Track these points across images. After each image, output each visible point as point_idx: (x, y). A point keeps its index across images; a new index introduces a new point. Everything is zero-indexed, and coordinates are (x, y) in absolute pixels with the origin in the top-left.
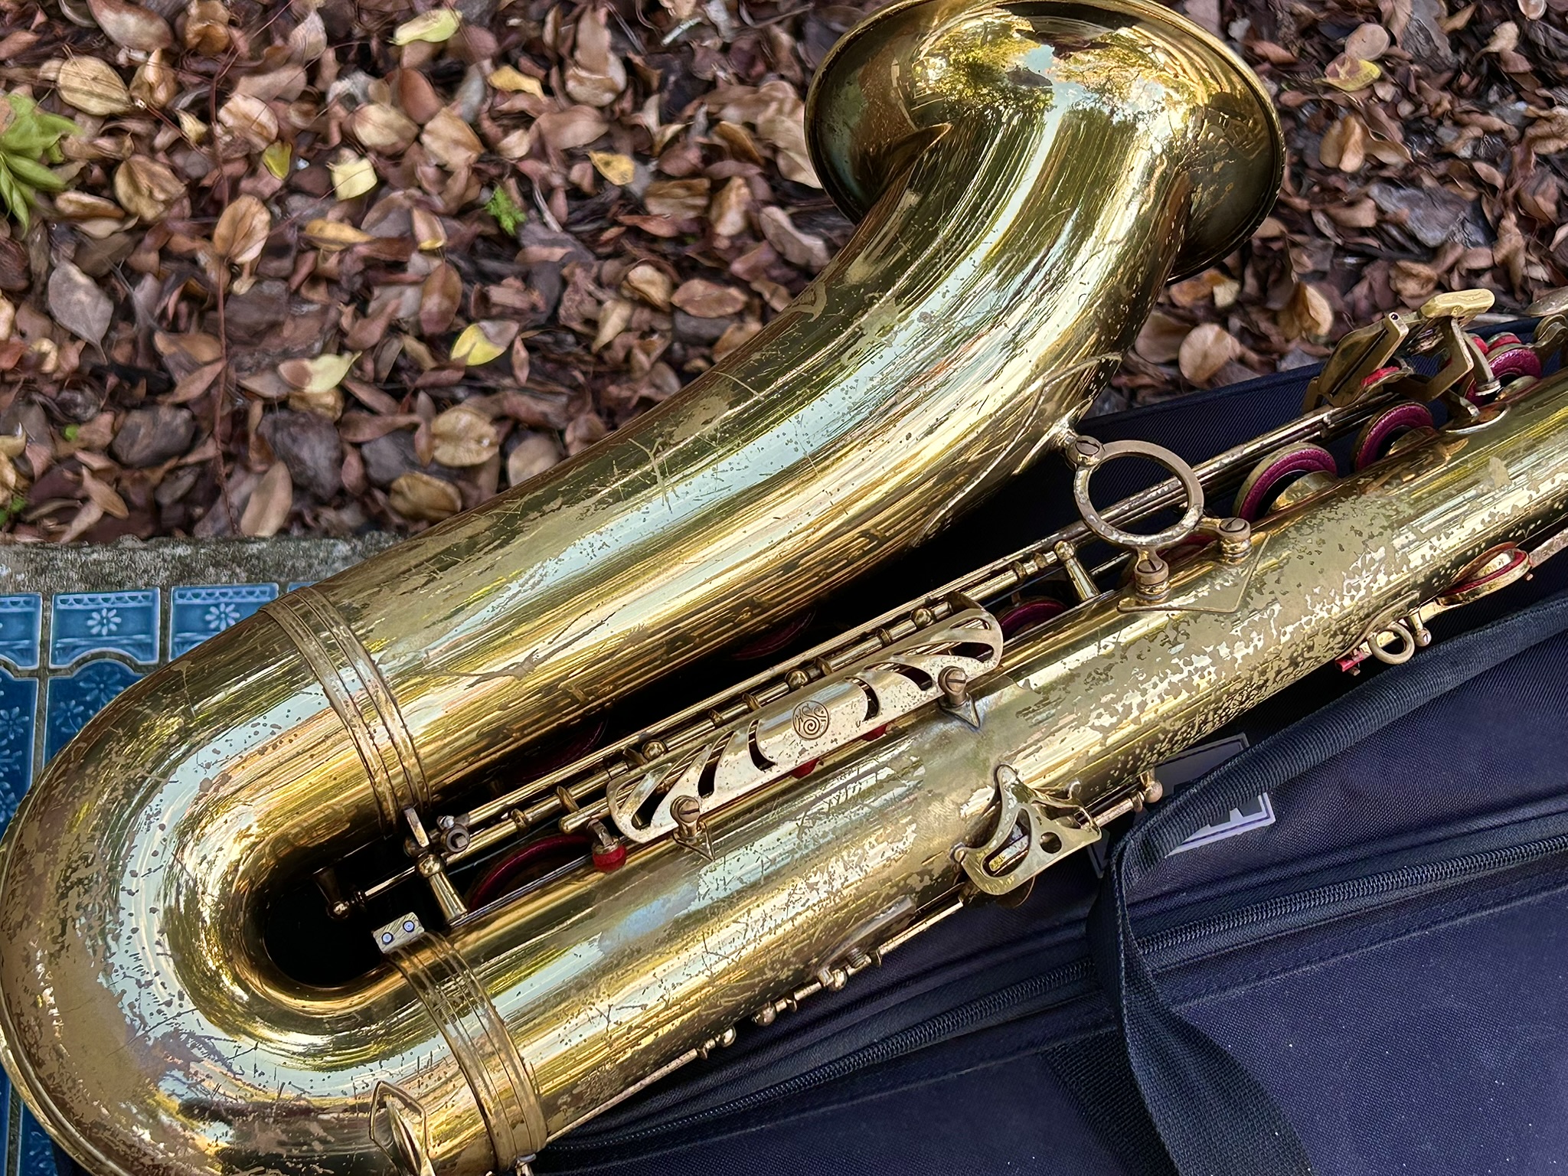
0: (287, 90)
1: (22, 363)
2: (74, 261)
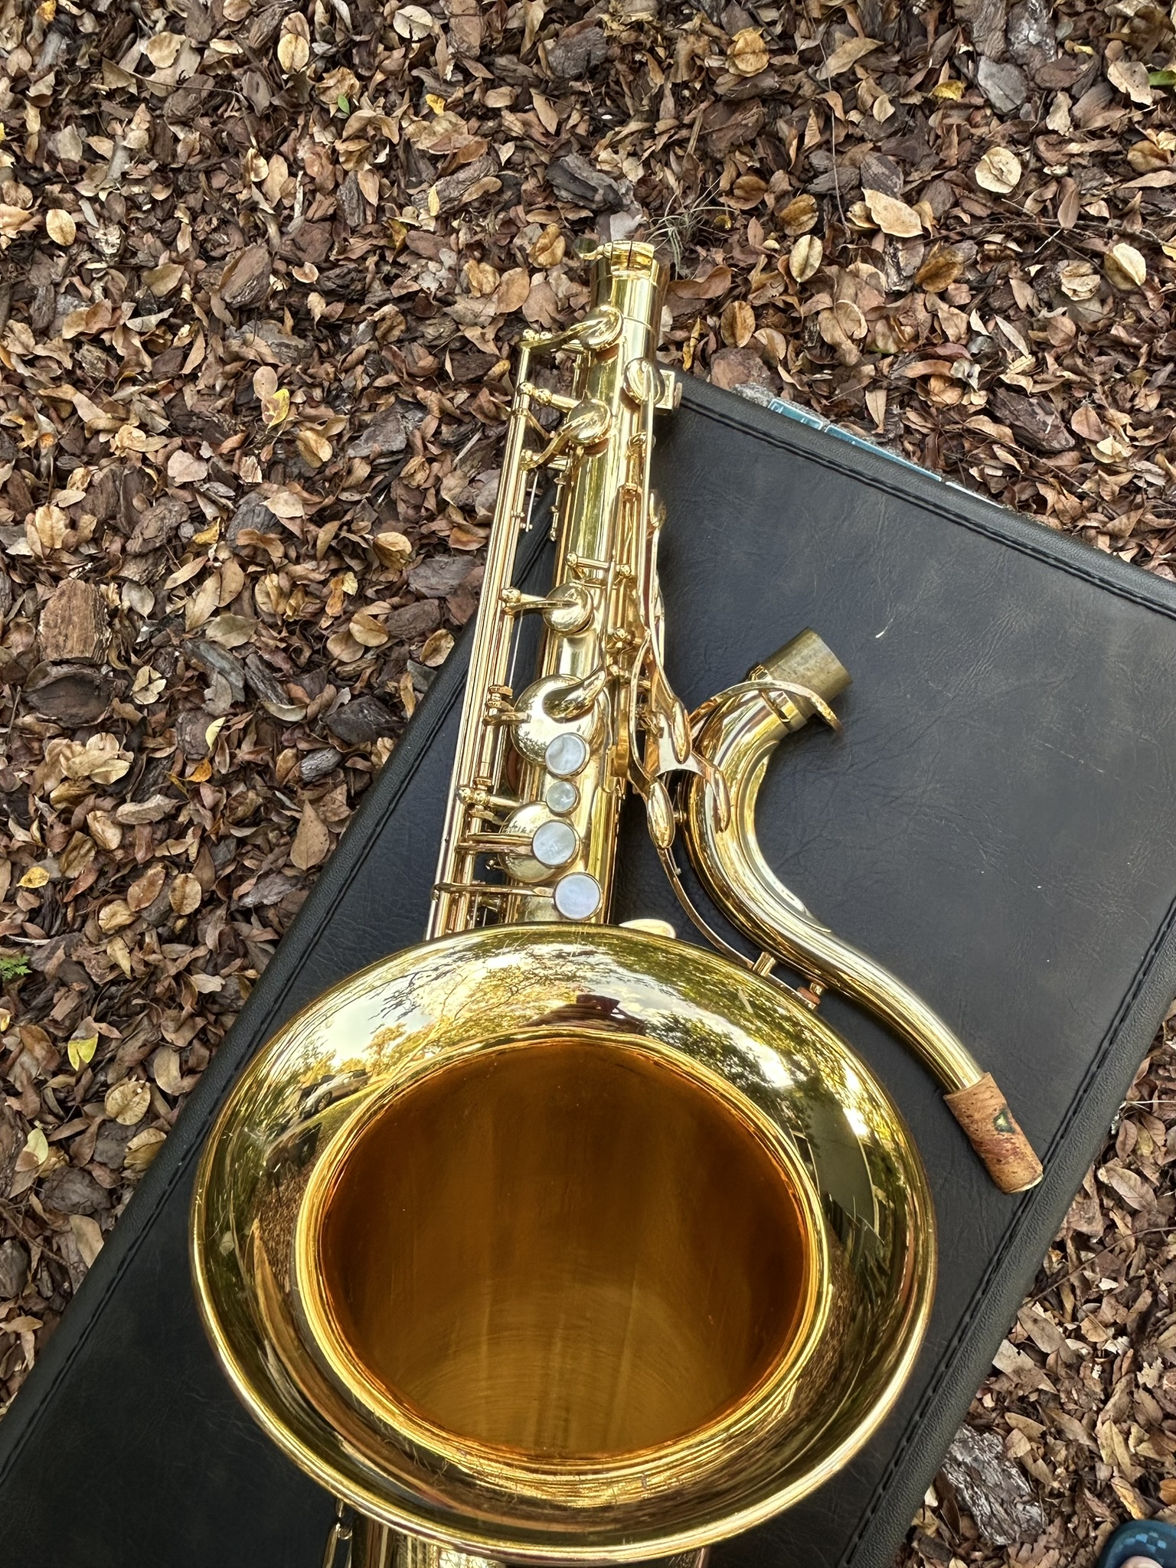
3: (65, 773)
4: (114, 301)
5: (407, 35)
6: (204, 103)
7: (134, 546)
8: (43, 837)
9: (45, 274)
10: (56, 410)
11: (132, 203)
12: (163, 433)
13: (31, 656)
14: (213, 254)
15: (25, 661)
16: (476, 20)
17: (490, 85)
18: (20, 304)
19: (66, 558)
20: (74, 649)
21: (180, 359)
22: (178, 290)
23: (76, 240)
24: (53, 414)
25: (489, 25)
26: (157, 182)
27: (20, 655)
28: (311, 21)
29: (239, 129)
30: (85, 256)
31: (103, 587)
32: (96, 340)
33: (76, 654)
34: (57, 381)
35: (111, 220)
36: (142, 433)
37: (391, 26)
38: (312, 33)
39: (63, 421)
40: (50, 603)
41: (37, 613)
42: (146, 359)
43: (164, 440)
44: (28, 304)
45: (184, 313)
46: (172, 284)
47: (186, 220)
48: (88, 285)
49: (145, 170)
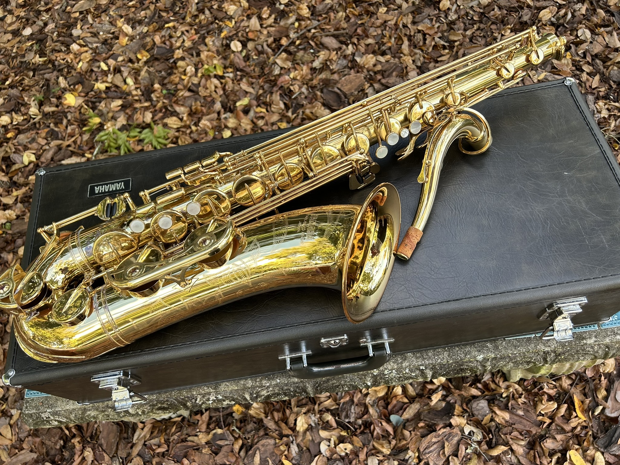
3: (314, 111)
4: (438, 31)
5: (579, 35)
6: (510, 8)
7: (383, 81)
8: (294, 119)
9: (429, 11)
10: (398, 41)
11: (467, 14)
12: (417, 66)
13: (334, 81)
14: (473, 41)
15: (332, 81)
16: (601, 47)
17: (588, 63)
18: (416, 13)
19: (365, 71)
20: (345, 89)
21: (438, 56)
22: (456, 41)
23: (445, 11)
24: (397, 40)
25: (604, 51)
26: (478, 15)
27: (333, 79)
28: (557, 12)
29: (512, 20)
30: (443, 16)
31: (366, 83)
32: (424, 35)
33: (344, 91)
34: (406, 35)
35: (457, 13)
36: (411, 62)
37: (577, 31)
38: (555, 15)
39: (397, 44)
40: (351, 76)
41: (346, 75)
42: (431, 49)
43: (415, 67)
44: (418, 14)
45: (451, 47)
46: (456, 39)
47: (475, 28)
48: (436, 22)
49: (478, 10)
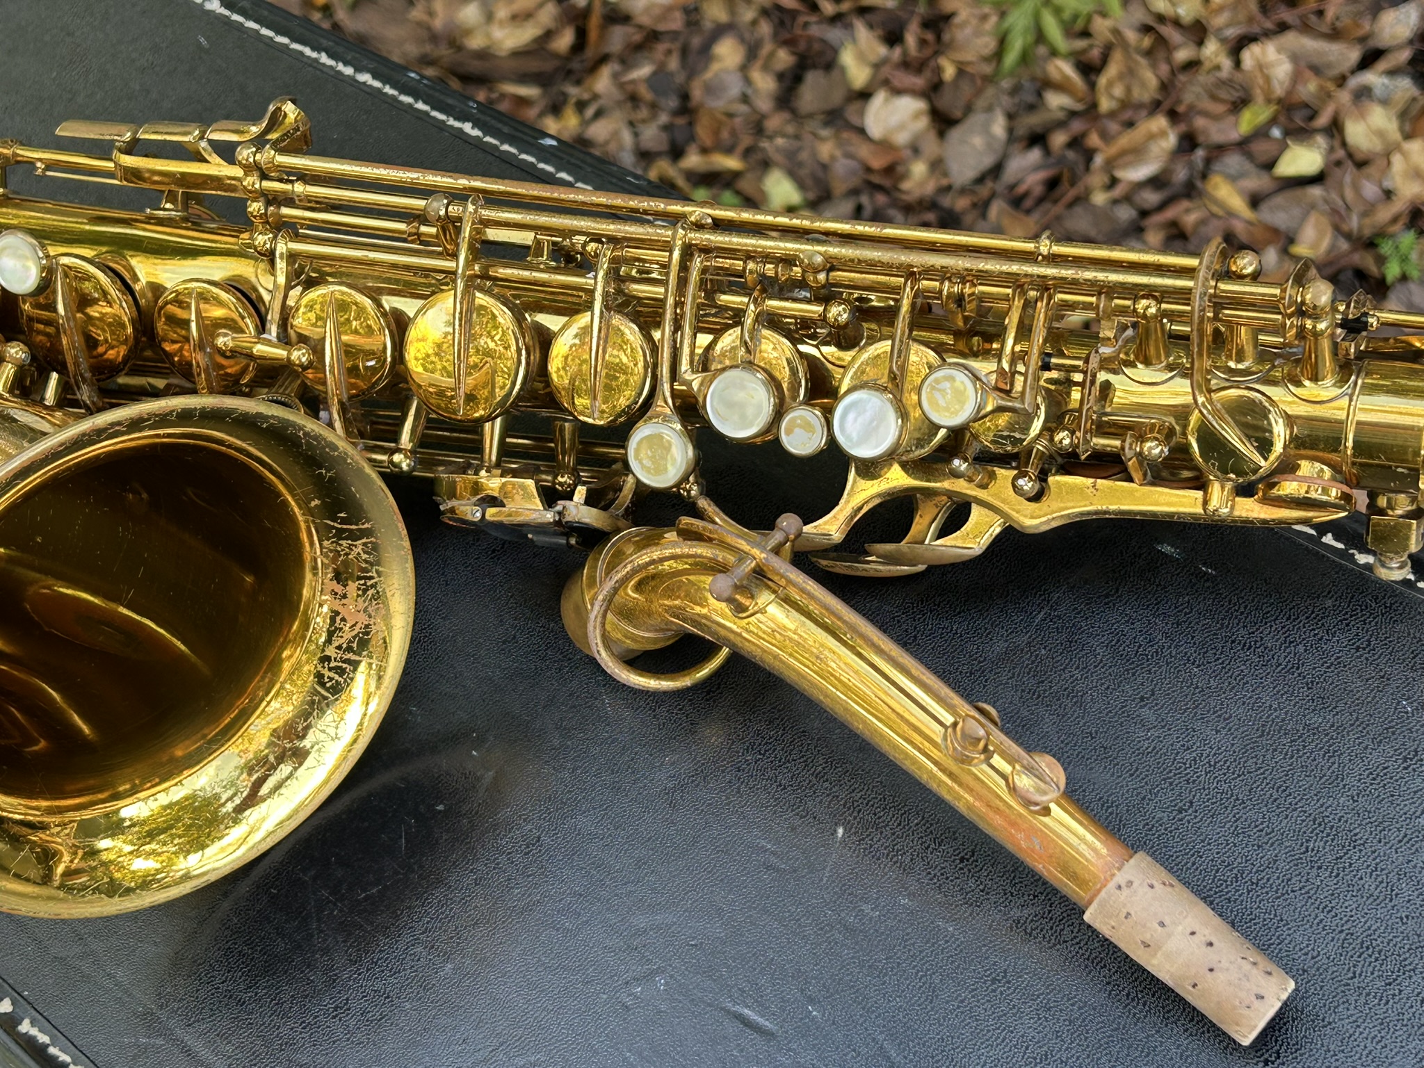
0: (1329, 66)
1: (890, 170)
2: (1010, 117)
